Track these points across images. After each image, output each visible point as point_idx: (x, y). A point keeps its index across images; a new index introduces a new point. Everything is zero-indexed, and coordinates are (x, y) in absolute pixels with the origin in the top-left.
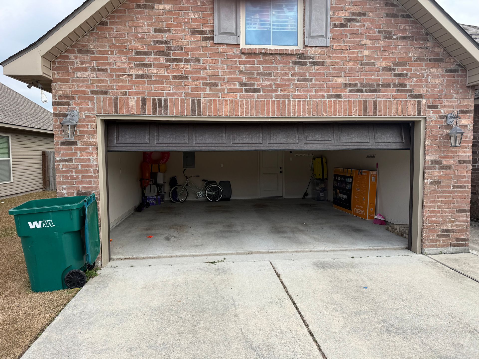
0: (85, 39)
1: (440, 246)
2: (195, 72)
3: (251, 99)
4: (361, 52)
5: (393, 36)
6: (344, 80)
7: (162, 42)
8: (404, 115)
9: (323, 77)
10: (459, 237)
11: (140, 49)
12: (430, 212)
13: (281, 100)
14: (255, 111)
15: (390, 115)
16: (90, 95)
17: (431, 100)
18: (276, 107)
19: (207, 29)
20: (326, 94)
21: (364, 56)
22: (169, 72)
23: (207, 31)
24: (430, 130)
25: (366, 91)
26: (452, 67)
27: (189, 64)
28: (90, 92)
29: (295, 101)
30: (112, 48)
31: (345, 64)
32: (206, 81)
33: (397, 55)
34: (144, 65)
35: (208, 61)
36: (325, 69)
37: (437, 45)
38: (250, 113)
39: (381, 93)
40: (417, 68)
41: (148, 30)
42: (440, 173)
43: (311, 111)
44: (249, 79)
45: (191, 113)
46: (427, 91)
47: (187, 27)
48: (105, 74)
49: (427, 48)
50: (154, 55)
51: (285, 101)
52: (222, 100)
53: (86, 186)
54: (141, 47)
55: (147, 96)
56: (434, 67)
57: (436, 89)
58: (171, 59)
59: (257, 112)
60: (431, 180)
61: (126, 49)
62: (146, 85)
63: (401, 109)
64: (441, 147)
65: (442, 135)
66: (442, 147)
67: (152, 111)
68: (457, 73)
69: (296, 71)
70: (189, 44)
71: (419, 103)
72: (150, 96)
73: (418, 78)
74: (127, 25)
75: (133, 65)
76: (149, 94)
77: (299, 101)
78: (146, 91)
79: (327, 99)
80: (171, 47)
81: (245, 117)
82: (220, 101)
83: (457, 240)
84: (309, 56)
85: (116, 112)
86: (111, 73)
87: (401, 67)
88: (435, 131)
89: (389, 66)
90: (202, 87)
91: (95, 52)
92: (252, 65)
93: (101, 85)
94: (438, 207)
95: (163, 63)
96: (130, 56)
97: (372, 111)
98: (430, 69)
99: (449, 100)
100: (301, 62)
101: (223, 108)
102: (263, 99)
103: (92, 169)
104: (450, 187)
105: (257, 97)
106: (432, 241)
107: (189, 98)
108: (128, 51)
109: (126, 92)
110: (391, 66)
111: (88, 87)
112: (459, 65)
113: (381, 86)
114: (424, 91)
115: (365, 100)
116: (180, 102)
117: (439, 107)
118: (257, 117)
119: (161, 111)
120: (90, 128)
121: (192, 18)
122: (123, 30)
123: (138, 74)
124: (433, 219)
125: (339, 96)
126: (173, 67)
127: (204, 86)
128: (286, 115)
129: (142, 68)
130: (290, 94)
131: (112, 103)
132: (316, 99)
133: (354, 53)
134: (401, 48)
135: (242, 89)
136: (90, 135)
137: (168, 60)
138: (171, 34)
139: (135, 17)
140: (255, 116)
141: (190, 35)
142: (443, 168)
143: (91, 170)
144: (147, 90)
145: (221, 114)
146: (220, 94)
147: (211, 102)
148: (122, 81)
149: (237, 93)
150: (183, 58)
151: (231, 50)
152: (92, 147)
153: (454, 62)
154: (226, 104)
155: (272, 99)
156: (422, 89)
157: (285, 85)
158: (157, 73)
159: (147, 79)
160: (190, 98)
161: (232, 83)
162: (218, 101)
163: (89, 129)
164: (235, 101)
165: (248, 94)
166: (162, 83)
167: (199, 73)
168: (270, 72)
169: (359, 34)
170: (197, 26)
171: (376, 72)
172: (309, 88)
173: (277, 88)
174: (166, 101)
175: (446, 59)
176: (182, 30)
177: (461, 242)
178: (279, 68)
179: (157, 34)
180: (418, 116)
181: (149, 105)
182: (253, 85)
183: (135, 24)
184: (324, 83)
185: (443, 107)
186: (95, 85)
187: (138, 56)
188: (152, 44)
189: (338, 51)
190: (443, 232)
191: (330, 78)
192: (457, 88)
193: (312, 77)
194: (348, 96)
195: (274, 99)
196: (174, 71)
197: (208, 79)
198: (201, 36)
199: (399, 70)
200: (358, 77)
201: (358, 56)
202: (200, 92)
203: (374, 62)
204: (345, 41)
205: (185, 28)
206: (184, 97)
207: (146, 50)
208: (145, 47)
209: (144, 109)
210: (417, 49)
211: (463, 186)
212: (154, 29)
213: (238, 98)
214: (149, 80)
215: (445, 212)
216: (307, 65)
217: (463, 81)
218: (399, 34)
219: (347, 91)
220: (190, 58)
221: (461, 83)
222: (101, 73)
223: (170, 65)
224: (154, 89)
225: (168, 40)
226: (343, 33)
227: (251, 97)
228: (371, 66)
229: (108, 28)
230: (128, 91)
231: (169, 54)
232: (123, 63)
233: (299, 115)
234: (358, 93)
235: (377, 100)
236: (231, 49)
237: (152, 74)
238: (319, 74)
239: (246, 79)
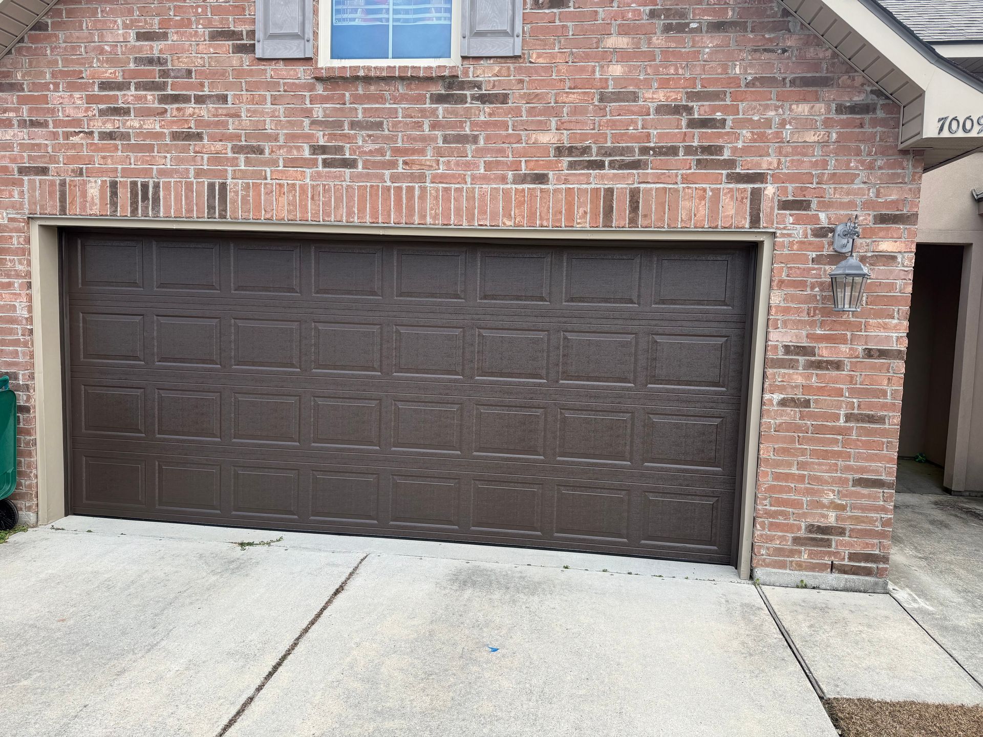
0: (8, 60)
1: (800, 566)
2: (217, 124)
3: (336, 183)
4: (602, 67)
5: (688, 24)
6: (556, 138)
7: (150, 61)
8: (713, 225)
9: (504, 133)
10: (858, 550)
11: (109, 78)
12: (777, 476)
13: (404, 185)
14: (345, 210)
15: (672, 226)
16: (16, 177)
17: (790, 187)
18: (392, 203)
19: (244, 28)
20: (511, 172)
21: (610, 77)
22: (164, 125)
23: (242, 31)
24: (783, 265)
25: (612, 165)
26: (856, 99)
27: (205, 106)
28: (16, 169)
29: (437, 190)
30: (56, 78)
31: (560, 99)
32: (238, 143)
33: (698, 72)
34: (117, 111)
35: (243, 99)
36: (510, 113)
37: (816, 40)
38: (333, 216)
39: (651, 169)
40: (754, 103)
41: (123, 35)
42: (809, 377)
43: (474, 214)
44: (332, 137)
45: (206, 212)
46: (779, 162)
47: (202, 24)
48: (44, 132)
49: (784, 51)
50: (136, 89)
51: (413, 188)
52: (272, 185)
53: (8, 360)
54: (111, 73)
55: (121, 177)
56: (805, 100)
57: (805, 159)
58: (168, 98)
59: (350, 213)
60: (783, 396)
61: (82, 78)
62: (120, 153)
63: (703, 211)
64: (814, 311)
65: (819, 280)
66: (817, 312)
67: (129, 208)
68: (869, 116)
69: (440, 117)
70: (204, 63)
71: (756, 196)
72: (126, 177)
73: (755, 131)
74: (84, 28)
75: (96, 112)
76: (126, 172)
77: (446, 190)
78: (120, 167)
79: (514, 186)
80: (168, 70)
81: (322, 223)
82: (268, 186)
83: (852, 557)
84: (470, 82)
85: (63, 210)
86: (54, 130)
87: (708, 103)
88: (799, 268)
89: (676, 99)
90: (230, 155)
91: (25, 86)
92: (338, 106)
93: (35, 154)
94: (802, 466)
95: (153, 106)
96: (89, 93)
97: (625, 214)
98: (791, 105)
99: (845, 186)
100: (453, 95)
101: (274, 203)
102: (363, 182)
103: (19, 327)
104: (837, 417)
105: (350, 179)
106: (779, 551)
107: (202, 180)
108: (86, 83)
109: (82, 169)
110: (681, 99)
111: (13, 160)
112: (879, 93)
113: (651, 152)
114: (770, 163)
115: (609, 188)
116: (185, 189)
117: (814, 206)
118: (349, 224)
119: (147, 208)
120: (16, 244)
121: (211, 5)
122: (78, 38)
123: (105, 130)
124: (785, 496)
125: (541, 179)
126: (172, 113)
127: (234, 153)
128: (416, 222)
129: (113, 118)
130: (424, 173)
131: (54, 192)
132: (487, 186)
133: (582, 70)
134: (710, 54)
135: (317, 159)
136: (15, 258)
137: (162, 98)
138: (170, 42)
139: (99, 10)
140: (344, 221)
141: (208, 42)
142: (819, 365)
143: (17, 328)
144: (121, 163)
145: (268, 216)
146: (268, 170)
147: (249, 188)
148: (74, 146)
149: (304, 169)
150: (192, 93)
151: (292, 73)
152: (20, 281)
153: (863, 85)
154: (280, 193)
155: (385, 184)
156: (765, 158)
157: (414, 151)
158: (141, 127)
159: (121, 140)
160: (205, 180)
161: (294, 146)
162: (263, 186)
163: (14, 244)
164: (301, 186)
165: (330, 172)
166: (150, 148)
167: (225, 125)
168: (379, 119)
169: (598, 22)
170: (221, 23)
171: (640, 118)
172: (469, 158)
173: (395, 158)
174: (156, 186)
175: (839, 78)
176: (191, 33)
177: (863, 564)
178: (400, 110)
179: (142, 43)
180: (751, 228)
181: (124, 195)
182: (340, 149)
183: (99, 26)
184: (507, 145)
185: (825, 205)
186: (25, 154)
187: (104, 93)
188: (132, 66)
189: (542, 67)
190: (810, 532)
191: (519, 135)
192: (869, 154)
193: (477, 133)
194: (566, 179)
195: (388, 183)
196: (173, 122)
197: (243, 139)
198: (230, 43)
199: (700, 110)
200: (591, 131)
201: (594, 79)
202: (226, 167)
203: (634, 93)
204: (562, 41)
205: (197, 28)
206: (192, 179)
207: (120, 79)
208: (119, 72)
209: (114, 204)
210: (757, 55)
211: (876, 418)
212: (136, 32)
213: (308, 180)
214: (125, 143)
215: (819, 480)
216: (466, 102)
217: (889, 137)
218: (706, 18)
219: (562, 166)
220: (207, 93)
221: (881, 140)
222: (36, 130)
223: (166, 111)
224: (135, 161)
225: (162, 56)
226: (557, 21)
227: (335, 177)
228: (627, 101)
229: (50, 36)
230: (84, 166)
231: (162, 87)
232: (76, 107)
233: (446, 222)
234: (591, 171)
235: (638, 189)
236: (292, 69)
237: (130, 131)
238: (495, 124)
239: (326, 137)
